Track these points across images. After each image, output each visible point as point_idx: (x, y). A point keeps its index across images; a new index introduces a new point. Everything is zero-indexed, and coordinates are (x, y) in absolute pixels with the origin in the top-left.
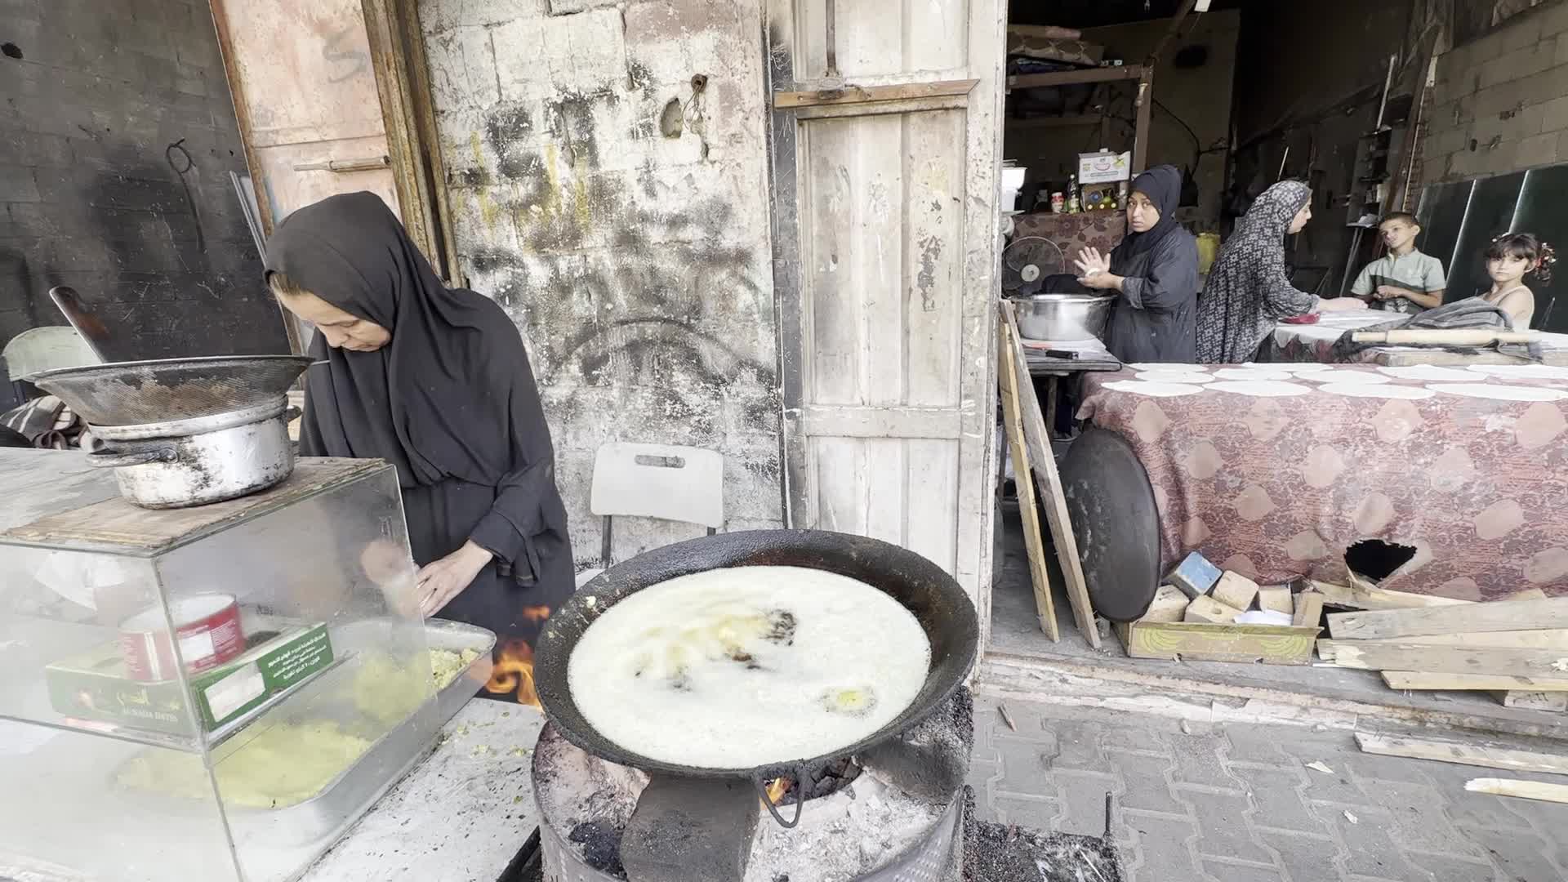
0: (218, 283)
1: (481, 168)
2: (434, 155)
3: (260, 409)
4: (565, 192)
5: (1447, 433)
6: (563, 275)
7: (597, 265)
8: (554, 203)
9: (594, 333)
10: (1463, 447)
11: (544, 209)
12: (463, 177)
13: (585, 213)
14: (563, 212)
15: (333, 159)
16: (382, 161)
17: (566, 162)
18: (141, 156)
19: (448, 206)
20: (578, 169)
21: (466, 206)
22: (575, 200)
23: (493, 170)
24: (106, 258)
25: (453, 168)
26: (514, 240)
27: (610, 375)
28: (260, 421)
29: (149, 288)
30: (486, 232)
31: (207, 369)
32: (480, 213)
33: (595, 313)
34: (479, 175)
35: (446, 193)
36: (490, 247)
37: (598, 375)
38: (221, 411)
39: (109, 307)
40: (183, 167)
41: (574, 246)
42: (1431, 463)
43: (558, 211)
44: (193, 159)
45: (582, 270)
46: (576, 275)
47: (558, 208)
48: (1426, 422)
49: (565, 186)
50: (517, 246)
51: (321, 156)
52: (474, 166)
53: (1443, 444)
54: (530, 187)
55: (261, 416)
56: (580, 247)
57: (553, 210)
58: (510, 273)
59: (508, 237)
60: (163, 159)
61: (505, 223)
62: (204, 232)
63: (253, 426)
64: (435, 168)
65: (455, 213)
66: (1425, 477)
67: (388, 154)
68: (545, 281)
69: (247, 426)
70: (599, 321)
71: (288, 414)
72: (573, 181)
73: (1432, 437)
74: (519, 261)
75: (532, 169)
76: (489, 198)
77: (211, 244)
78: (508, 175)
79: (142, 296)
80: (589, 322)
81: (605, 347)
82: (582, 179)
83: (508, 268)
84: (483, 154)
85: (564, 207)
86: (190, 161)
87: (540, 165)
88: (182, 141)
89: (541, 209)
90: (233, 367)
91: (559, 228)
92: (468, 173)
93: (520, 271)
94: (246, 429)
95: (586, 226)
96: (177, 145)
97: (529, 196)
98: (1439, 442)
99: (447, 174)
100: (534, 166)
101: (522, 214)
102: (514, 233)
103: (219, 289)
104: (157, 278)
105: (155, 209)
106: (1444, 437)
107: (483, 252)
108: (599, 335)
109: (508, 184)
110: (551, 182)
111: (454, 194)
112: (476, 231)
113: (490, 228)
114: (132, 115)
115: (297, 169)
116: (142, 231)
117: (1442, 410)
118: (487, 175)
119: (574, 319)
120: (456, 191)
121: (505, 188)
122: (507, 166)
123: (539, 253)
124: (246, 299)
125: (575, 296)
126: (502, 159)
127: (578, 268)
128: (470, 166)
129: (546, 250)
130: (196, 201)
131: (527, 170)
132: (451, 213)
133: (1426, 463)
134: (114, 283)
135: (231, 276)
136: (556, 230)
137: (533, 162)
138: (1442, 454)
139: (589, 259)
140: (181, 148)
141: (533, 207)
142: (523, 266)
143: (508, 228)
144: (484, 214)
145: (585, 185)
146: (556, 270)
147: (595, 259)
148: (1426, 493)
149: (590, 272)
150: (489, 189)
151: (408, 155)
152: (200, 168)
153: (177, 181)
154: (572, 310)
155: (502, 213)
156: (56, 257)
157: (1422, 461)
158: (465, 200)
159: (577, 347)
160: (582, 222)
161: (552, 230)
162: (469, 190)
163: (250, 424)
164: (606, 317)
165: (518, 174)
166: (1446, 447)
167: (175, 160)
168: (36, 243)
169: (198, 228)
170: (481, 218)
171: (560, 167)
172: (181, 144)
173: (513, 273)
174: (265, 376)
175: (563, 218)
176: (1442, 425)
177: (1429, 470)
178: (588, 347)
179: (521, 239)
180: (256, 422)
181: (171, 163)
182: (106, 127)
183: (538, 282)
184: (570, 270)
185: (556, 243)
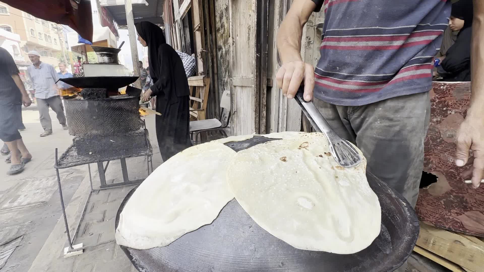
5: (450, 103)
10: (460, 113)
42: (440, 122)
48: (437, 96)
53: (447, 110)
66: (437, 130)
73: (440, 105)
98: (445, 109)
106: (447, 106)
117: (447, 88)
133: (437, 121)
138: (447, 116)
148: (438, 140)
157: (435, 120)
166: (449, 112)
176: (446, 98)
177: (439, 126)
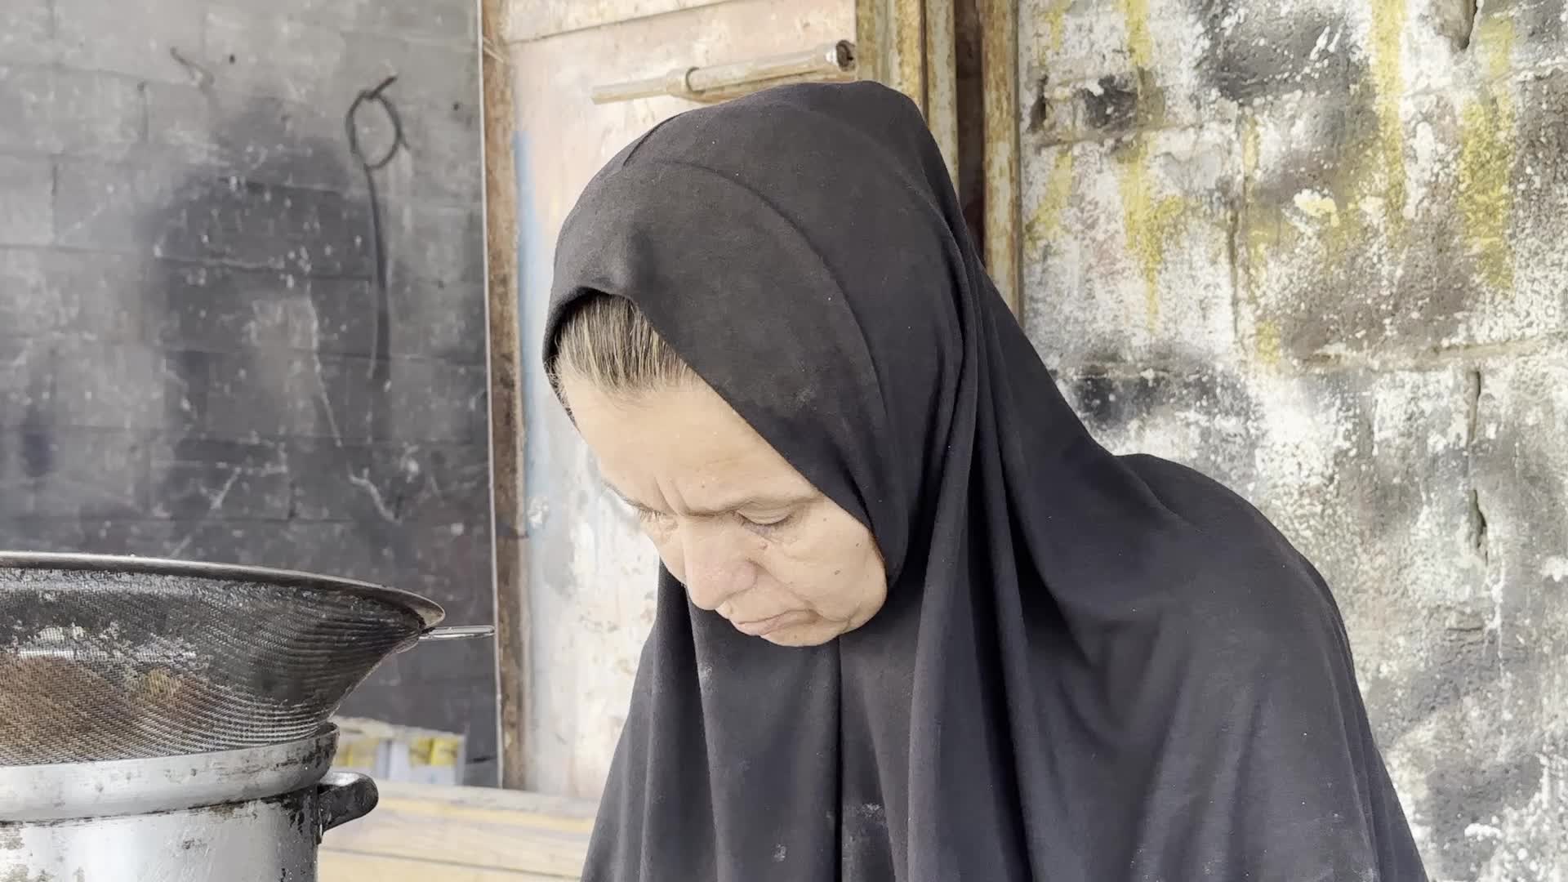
0: (400, 478)
1: (1143, 74)
2: (995, 40)
3: (233, 759)
4: (1425, 141)
6: (1387, 443)
7: (1520, 409)
8: (1380, 181)
9: (1488, 670)
11: (1341, 202)
12: (1082, 105)
13: (1491, 213)
14: (1409, 212)
15: (700, 62)
16: (832, 56)
17: (1441, 30)
18: (289, 125)
19: (1017, 205)
20: (1484, 54)
21: (1077, 200)
22: (1459, 168)
23: (1181, 78)
24: (157, 394)
25: (1054, 78)
26: (1222, 316)
27: (1537, 848)
28: (229, 805)
29: (236, 486)
30: (1132, 289)
31: (91, 597)
32: (1119, 225)
33: (1497, 592)
34: (1132, 95)
35: (1018, 161)
36: (1140, 340)
37: (1488, 840)
38: (116, 751)
39: (135, 530)
40: (377, 154)
41: (1438, 335)
43: (1393, 208)
44: (406, 130)
45: (1460, 426)
46: (1437, 443)
47: (1394, 200)
49: (1427, 118)
50: (1230, 336)
51: (669, 56)
52: (1117, 67)
54: (1300, 127)
55: (234, 787)
56: (1459, 339)
57: (1372, 208)
58: (1194, 434)
59: (1204, 307)
60: (339, 135)
61: (1199, 255)
62: (397, 328)
63: (204, 815)
64: (991, 77)
65: (1039, 228)
67: (851, 38)
68: (1317, 463)
69: (186, 815)
70: (1510, 624)
71: (327, 800)
72: (1462, 99)
74: (1233, 388)
75: (1314, 65)
76: (1156, 170)
77: (403, 361)
78: (1231, 91)
79: (217, 502)
80: (1472, 626)
81: (1526, 729)
82: (1496, 90)
83: (1192, 415)
84: (1154, 27)
85: (1415, 194)
86: (399, 134)
87: (1346, 49)
88: (390, 81)
89: (1329, 205)
90: (174, 601)
91: (1391, 271)
92: (1098, 91)
93: (1230, 424)
94: (180, 825)
95: (1493, 261)
96: (374, 95)
97: (1292, 159)
99: (1029, 100)
100: (1325, 53)
101: (1262, 223)
102: (1226, 291)
103: (400, 494)
104: (261, 454)
105: (293, 268)
107: (1114, 357)
108: (1506, 681)
109: (1225, 121)
110: (1379, 106)
111: (1044, 167)
112: (1098, 286)
113: (1148, 274)
114: (291, 18)
115: (600, 100)
116: (252, 325)
118: (1158, 96)
119: (1412, 613)
120: (1050, 155)
121: (1213, 134)
122: (1227, 64)
123: (1307, 361)
124: (458, 529)
125: (1425, 523)
126: (1215, 40)
127: (1444, 420)
128: (1109, 68)
129: (1331, 350)
130: (391, 247)
131: (1296, 70)
132: (1022, 231)
134: (162, 462)
135: (438, 458)
136: (1376, 277)
137: (1321, 42)
139: (1491, 385)
140: (387, 104)
141: (1305, 200)
142: (1244, 408)
143: (1206, 274)
144: (1131, 227)
145: (1505, 108)
146: (1364, 427)
147: (1517, 384)
149: (1491, 432)
150: (1160, 142)
151: (913, 35)
152: (418, 155)
153: (356, 192)
154: (1408, 577)
155: (1193, 223)
156: (53, 389)
158: (1077, 181)
159: (1416, 720)
160: (1478, 246)
161: (1360, 274)
162: (1091, 146)
163: (197, 807)
164: (1538, 612)
165: (1263, 87)
167: (363, 131)
168: (15, 353)
169: (384, 321)
170: (1122, 239)
171: (1416, 51)
172: (386, 92)
173: (1205, 434)
174: (265, 640)
175: (1406, 234)
178: (1457, 729)
179: (1247, 312)
180: (215, 807)
181: (353, 142)
182: (229, 51)
183: (1290, 466)
184: (1415, 428)
185: (1374, 324)
